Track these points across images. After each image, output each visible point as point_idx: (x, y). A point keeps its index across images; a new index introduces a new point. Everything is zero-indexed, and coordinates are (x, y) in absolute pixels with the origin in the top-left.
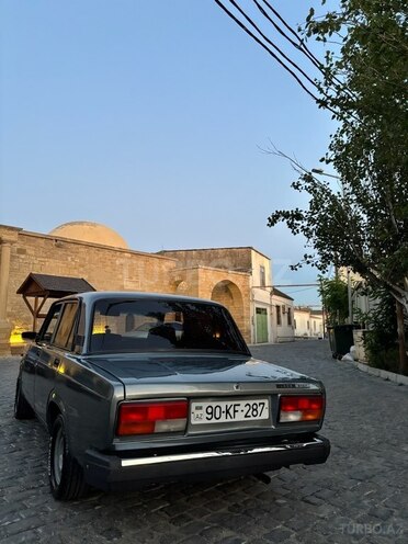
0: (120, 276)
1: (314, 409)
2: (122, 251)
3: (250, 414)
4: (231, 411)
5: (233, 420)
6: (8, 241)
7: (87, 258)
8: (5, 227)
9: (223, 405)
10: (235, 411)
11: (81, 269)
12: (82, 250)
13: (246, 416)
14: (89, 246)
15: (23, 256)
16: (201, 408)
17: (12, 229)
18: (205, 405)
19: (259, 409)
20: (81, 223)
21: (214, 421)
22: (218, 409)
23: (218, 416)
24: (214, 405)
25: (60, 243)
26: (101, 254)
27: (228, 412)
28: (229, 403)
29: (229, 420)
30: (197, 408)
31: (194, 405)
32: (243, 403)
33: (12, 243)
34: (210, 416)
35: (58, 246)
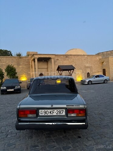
0: (84, 63)
1: (82, 113)
2: (84, 55)
3: (58, 113)
4: (52, 112)
5: (52, 115)
6: (53, 58)
7: (74, 59)
8: (52, 54)
9: (49, 111)
10: (53, 112)
11: (73, 62)
12: (73, 57)
13: (57, 114)
14: (74, 55)
15: (58, 61)
16: (42, 111)
17: (53, 55)
18: (43, 110)
19: (62, 112)
20: (73, 49)
21: (46, 115)
22: (47, 112)
23: (47, 113)
24: (46, 110)
25: (67, 56)
26: (78, 57)
27: (50, 112)
28: (51, 110)
29: (51, 115)
30: (41, 111)
31: (40, 110)
32: (56, 110)
33: (54, 58)
34: (45, 113)
35: (66, 57)
